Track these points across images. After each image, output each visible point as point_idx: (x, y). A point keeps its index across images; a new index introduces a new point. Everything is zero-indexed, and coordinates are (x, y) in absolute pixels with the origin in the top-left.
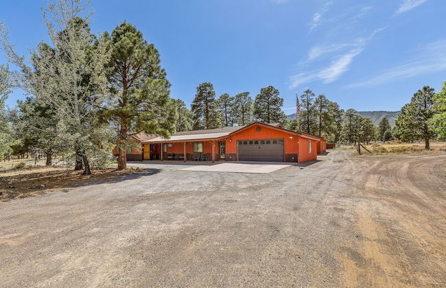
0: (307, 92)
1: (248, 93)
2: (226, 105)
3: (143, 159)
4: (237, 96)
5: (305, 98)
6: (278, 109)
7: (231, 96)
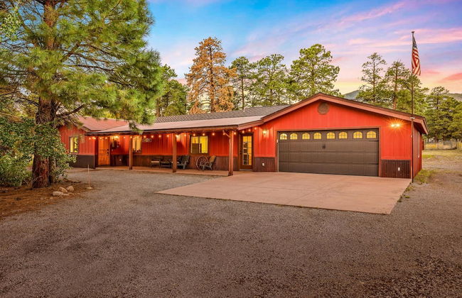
0: (374, 57)
1: (281, 57)
2: (242, 77)
3: (97, 165)
4: (261, 63)
5: (370, 68)
6: (328, 84)
7: (251, 62)
